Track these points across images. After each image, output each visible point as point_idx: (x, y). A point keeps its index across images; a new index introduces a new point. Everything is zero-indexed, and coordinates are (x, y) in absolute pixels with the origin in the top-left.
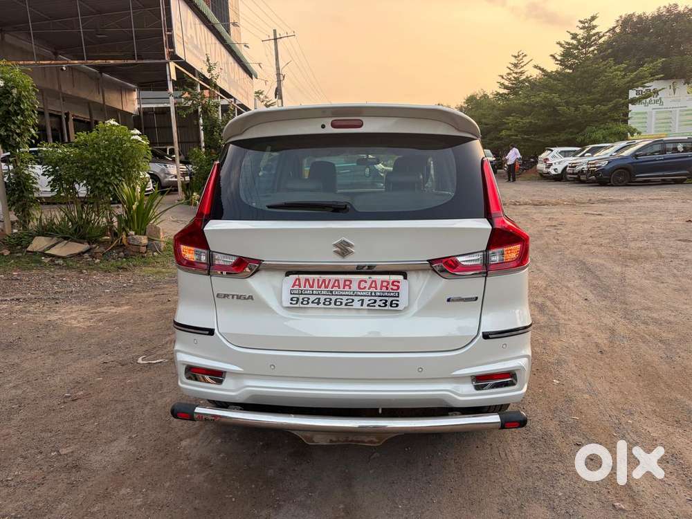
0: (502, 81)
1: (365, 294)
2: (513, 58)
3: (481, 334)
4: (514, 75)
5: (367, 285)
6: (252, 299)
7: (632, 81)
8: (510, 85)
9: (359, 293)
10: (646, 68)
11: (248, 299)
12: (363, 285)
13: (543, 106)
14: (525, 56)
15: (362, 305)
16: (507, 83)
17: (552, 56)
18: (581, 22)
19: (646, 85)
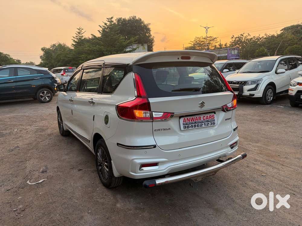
0: (74, 39)
1: (205, 121)
2: (78, 30)
3: (233, 130)
4: (79, 37)
5: (205, 118)
6: (170, 129)
7: (129, 43)
8: (77, 41)
9: (204, 121)
10: (132, 39)
11: (168, 129)
12: (204, 118)
13: (98, 51)
14: (83, 29)
15: (205, 126)
16: (76, 40)
17: (98, 31)
18: (108, 19)
19: (133, 45)
